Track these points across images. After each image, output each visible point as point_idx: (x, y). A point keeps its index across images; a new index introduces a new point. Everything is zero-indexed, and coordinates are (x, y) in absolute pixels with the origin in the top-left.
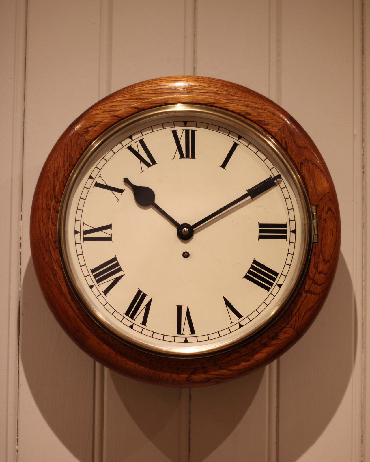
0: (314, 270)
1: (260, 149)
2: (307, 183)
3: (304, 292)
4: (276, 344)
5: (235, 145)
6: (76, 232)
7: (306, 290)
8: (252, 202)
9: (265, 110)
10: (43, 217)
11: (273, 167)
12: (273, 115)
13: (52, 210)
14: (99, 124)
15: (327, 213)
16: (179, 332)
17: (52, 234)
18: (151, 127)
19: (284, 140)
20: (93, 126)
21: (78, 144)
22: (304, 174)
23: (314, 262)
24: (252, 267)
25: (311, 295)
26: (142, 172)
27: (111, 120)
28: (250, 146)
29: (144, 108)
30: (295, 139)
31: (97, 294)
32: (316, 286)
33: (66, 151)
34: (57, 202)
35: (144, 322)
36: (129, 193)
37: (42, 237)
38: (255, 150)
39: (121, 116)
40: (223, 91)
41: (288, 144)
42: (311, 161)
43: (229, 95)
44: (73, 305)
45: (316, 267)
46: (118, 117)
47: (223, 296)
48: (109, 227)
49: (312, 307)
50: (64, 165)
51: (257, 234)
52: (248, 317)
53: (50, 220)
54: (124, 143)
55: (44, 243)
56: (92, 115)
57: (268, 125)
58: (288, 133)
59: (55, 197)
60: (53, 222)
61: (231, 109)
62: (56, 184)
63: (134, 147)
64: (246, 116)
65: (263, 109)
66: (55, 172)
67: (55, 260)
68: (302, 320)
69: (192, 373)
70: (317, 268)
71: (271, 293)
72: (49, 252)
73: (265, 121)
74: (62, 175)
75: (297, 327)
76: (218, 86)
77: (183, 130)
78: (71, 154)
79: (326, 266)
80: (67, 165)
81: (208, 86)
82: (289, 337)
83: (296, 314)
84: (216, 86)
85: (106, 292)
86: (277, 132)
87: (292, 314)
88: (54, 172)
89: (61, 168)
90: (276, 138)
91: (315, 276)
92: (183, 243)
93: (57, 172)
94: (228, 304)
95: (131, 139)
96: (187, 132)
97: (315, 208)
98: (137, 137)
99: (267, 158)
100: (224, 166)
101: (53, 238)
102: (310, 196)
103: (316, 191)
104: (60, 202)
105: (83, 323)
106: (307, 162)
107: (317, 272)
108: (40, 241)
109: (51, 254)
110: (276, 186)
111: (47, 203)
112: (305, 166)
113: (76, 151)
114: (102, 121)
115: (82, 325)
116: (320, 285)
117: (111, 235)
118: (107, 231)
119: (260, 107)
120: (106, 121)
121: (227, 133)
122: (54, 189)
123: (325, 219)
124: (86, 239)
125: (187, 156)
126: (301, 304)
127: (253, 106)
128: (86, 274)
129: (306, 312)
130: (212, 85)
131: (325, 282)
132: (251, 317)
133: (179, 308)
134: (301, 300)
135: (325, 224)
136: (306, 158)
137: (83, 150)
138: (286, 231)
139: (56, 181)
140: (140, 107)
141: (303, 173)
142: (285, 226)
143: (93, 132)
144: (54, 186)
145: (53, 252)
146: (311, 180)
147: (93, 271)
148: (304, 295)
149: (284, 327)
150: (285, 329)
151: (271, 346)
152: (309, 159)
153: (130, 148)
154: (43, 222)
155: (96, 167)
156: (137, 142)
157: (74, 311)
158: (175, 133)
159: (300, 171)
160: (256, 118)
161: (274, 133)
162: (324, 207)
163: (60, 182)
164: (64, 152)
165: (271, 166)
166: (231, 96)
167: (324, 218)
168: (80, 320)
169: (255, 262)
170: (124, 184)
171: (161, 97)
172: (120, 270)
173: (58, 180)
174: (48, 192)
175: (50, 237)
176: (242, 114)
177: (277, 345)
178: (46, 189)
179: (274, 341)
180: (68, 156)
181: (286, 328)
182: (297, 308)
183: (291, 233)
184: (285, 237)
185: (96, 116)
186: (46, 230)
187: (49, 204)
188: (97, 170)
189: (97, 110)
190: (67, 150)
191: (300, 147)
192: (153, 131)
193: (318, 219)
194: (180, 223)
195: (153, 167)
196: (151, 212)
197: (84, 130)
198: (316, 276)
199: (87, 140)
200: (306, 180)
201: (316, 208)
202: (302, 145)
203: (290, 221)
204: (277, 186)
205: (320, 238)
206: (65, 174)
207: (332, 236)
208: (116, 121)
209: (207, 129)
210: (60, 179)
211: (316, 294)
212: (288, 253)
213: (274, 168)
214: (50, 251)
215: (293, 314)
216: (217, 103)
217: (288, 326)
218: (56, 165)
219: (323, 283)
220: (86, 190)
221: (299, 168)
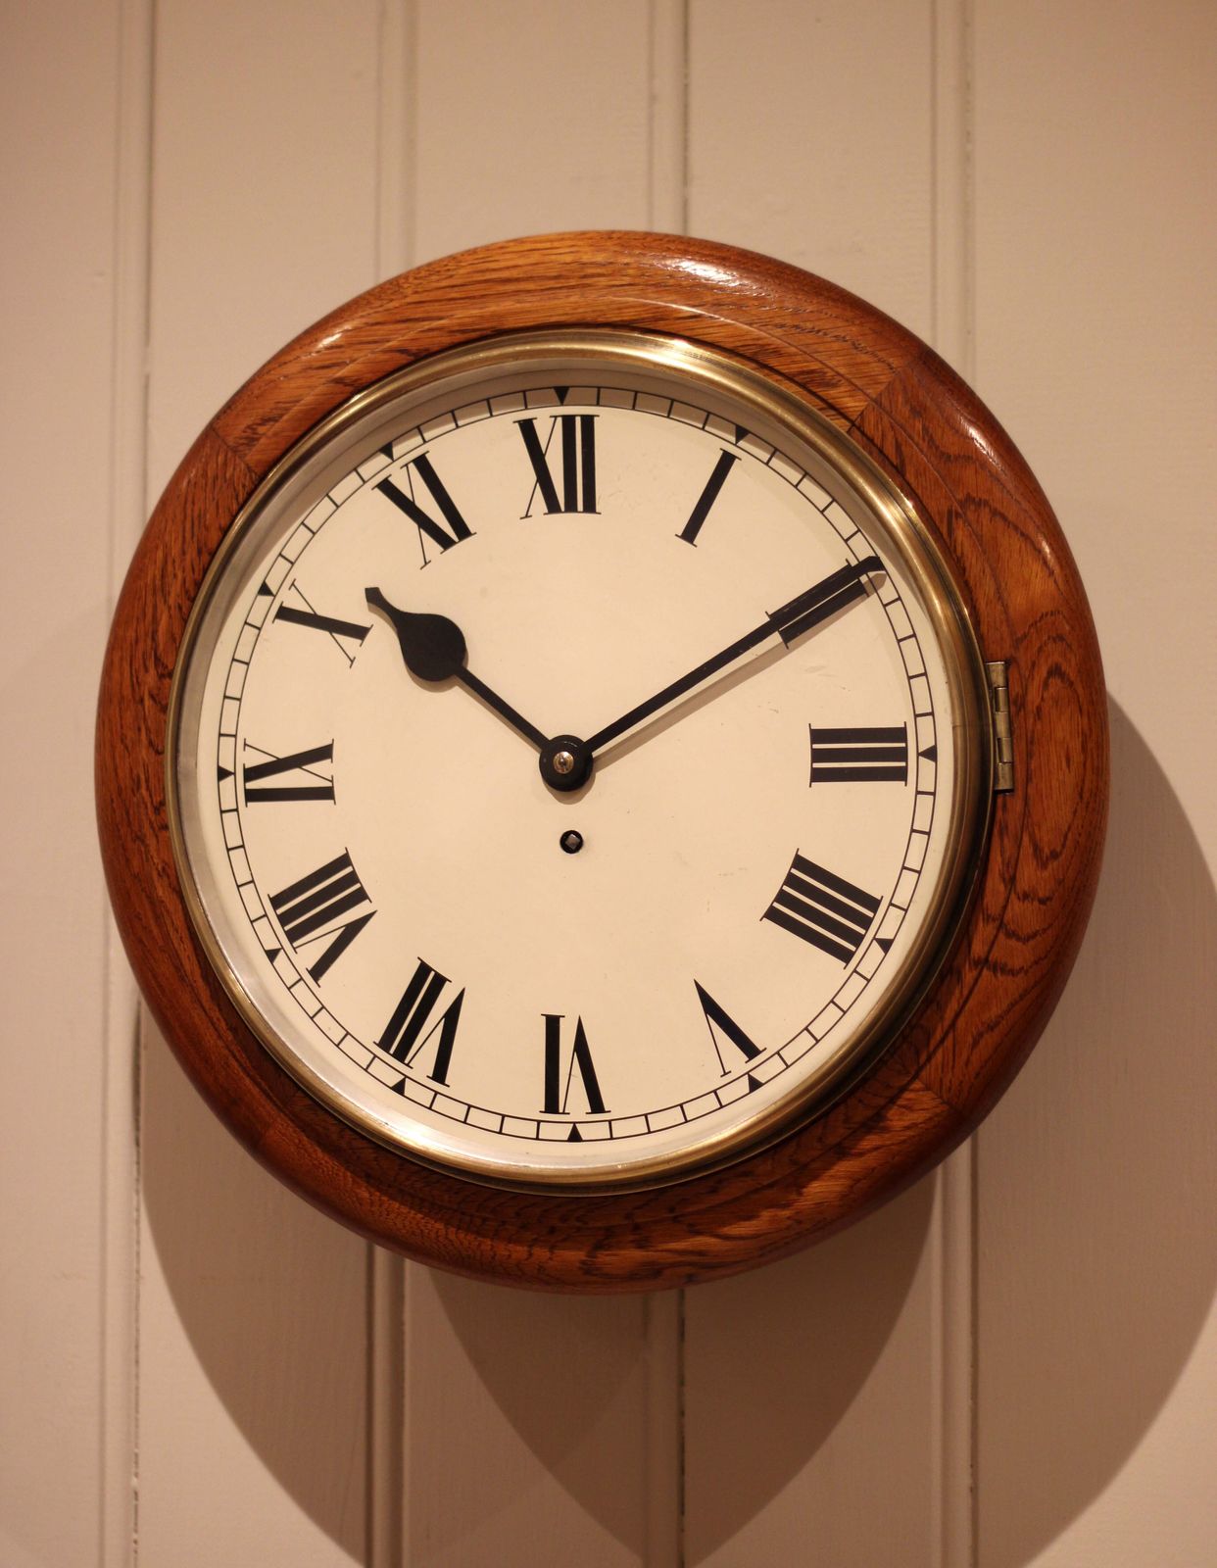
0: (1002, 887)
1: (808, 471)
2: (972, 583)
3: (967, 967)
4: (877, 1148)
5: (726, 462)
6: (223, 774)
7: (976, 958)
8: (787, 654)
9: (825, 334)
10: (122, 727)
11: (857, 530)
12: (855, 351)
13: (148, 702)
14: (287, 410)
15: (1046, 684)
16: (552, 1104)
17: (147, 781)
18: (452, 412)
19: (890, 436)
20: (270, 420)
21: (225, 481)
22: (962, 553)
23: (999, 859)
24: (791, 880)
25: (996, 976)
26: (428, 566)
27: (325, 394)
28: (775, 462)
29: (426, 350)
30: (930, 430)
31: (291, 977)
32: (1013, 942)
33: (189, 505)
34: (161, 677)
35: (440, 1073)
36: (384, 639)
37: (120, 791)
38: (795, 476)
39: (356, 381)
41: (903, 448)
42: (986, 503)
44: (216, 1014)
45: (1006, 876)
46: (346, 385)
47: (697, 983)
48: (324, 753)
49: (1001, 1017)
50: (184, 553)
51: (804, 764)
52: (778, 1053)
53: (143, 733)
54: (366, 470)
55: (128, 813)
56: (272, 381)
57: (835, 386)
58: (906, 411)
59: (157, 659)
60: (151, 743)
61: (710, 338)
62: (158, 615)
63: (400, 482)
64: (760, 358)
65: (819, 331)
66: (158, 577)
67: (160, 867)
68: (967, 1063)
69: (599, 1246)
70: (1014, 879)
71: (855, 971)
72: (143, 839)
73: (824, 374)
74: (175, 589)
75: (950, 1089)
77: (553, 419)
78: (205, 515)
79: (1046, 874)
80: (191, 553)
82: (925, 1123)
83: (942, 1041)
85: (318, 971)
86: (867, 407)
87: (928, 1044)
88: (154, 576)
89: (174, 561)
90: (863, 428)
91: (1006, 907)
92: (560, 800)
93: (163, 577)
94: (712, 1008)
95: (389, 454)
96: (568, 421)
97: (1001, 668)
98: (408, 448)
99: (834, 500)
100: (690, 533)
101: (151, 796)
102: (984, 628)
103: (1005, 607)
104: (170, 675)
105: (248, 1075)
106: (972, 507)
107: (1015, 893)
108: (115, 805)
109: (146, 846)
110: (865, 595)
111: (135, 680)
112: (966, 522)
113: (217, 503)
114: (298, 401)
115: (247, 1081)
116: (1026, 940)
117: (332, 781)
118: (320, 767)
119: (809, 325)
120: (309, 399)
121: (699, 422)
122: (155, 632)
123: (1039, 709)
124: (252, 796)
125: (571, 507)
126: (962, 1009)
127: (784, 322)
128: (256, 911)
129: (981, 1035)
131: (1044, 930)
132: (789, 1055)
133: (553, 1024)
134: (957, 992)
135: (1039, 727)
136: (968, 494)
137: (241, 500)
138: (902, 754)
139: (161, 606)
140: (414, 347)
141: (959, 549)
142: (899, 734)
143: (268, 438)
144: (155, 620)
145: (152, 841)
146: (988, 570)
147: (277, 901)
148: (969, 976)
149: (903, 1089)
150: (907, 1095)
151: (861, 1155)
152: (980, 500)
153: (387, 487)
154: (122, 741)
155: (280, 555)
156: (406, 465)
157: (220, 1037)
158: (527, 428)
159: (949, 542)
160: (794, 362)
161: (859, 413)
162: (1034, 664)
163: (170, 608)
164: (185, 508)
165: (847, 527)
167: (1036, 704)
168: (241, 1065)
169: (800, 862)
170: (370, 610)
171: (481, 308)
172: (361, 896)
173: (165, 602)
174: (137, 642)
175: (144, 791)
176: (748, 351)
177: (881, 1150)
178: (132, 634)
179: (868, 1137)
180: (196, 523)
181: (912, 1090)
182: (947, 1022)
183: (921, 758)
184: (900, 775)
185: (281, 386)
186: (131, 770)
187: (138, 684)
188: (282, 565)
189: (285, 363)
190: (193, 503)
191: (949, 457)
192: (457, 427)
193: (1013, 709)
194: (550, 734)
195: (462, 548)
196: (456, 698)
197: (246, 433)
198: (1009, 907)
199: (251, 465)
200: (967, 574)
201: (1008, 670)
202: (954, 450)
203: (916, 716)
204: (868, 596)
205: (1022, 775)
206: (184, 581)
208: (339, 398)
209: (633, 408)
211: (1012, 973)
212: (913, 831)
213: (859, 534)
214: (145, 836)
215: (933, 1044)
216: (664, 319)
217: (917, 1085)
218: (160, 554)
219: (1038, 931)
220: (250, 632)
221: (944, 531)
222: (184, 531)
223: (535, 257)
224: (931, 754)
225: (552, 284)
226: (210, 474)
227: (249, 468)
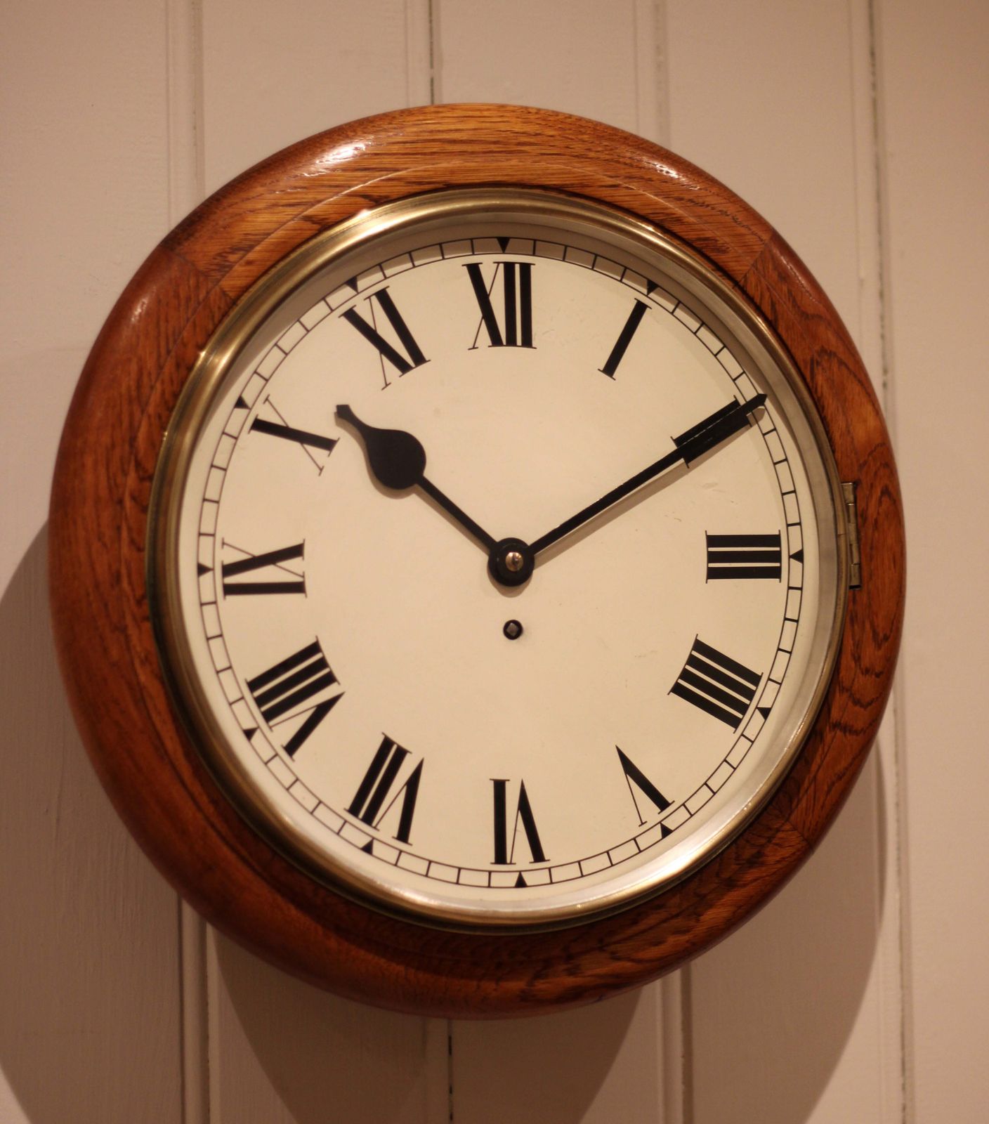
0: (853, 664)
1: (705, 321)
2: (829, 418)
3: (828, 728)
4: (755, 880)
5: (640, 309)
6: (202, 570)
7: (834, 722)
8: (686, 473)
9: (713, 209)
10: (99, 525)
11: (742, 371)
12: (734, 224)
13: (128, 503)
14: (258, 242)
15: (880, 502)
16: (501, 857)
17: (129, 576)
18: (410, 253)
19: (767, 295)
20: (240, 249)
21: (199, 303)
22: (822, 394)
23: (851, 642)
24: (692, 661)
25: (845, 736)
26: (388, 387)
27: (295, 230)
28: (679, 312)
29: (386, 197)
30: (793, 293)
31: (267, 754)
32: (857, 708)
33: (162, 324)
34: (142, 479)
35: (403, 835)
36: (350, 452)
37: (97, 586)
38: (694, 325)
39: (323, 219)
40: (602, 152)
41: (777, 306)
42: (835, 354)
43: (618, 162)
44: (197, 789)
45: (856, 655)
46: (314, 222)
47: (617, 748)
48: (296, 551)
49: (847, 769)
50: (160, 367)
51: (702, 565)
52: (683, 805)
53: (125, 534)
54: (334, 299)
55: (106, 605)
56: (236, 215)
57: (725, 252)
58: (775, 275)
59: (138, 464)
60: (132, 541)
61: (625, 205)
62: (136, 424)
63: (364, 312)
64: (667, 225)
65: (708, 206)
66: (133, 388)
67: (143, 655)
68: (822, 807)
69: (538, 976)
70: (859, 657)
71: (742, 735)
72: (124, 630)
73: (717, 241)
74: (155, 398)
75: (809, 829)
76: (585, 137)
77: (496, 264)
78: (180, 333)
79: (880, 653)
80: (168, 367)
81: (559, 135)
82: (789, 857)
83: (807, 791)
84: (580, 137)
85: (292, 747)
86: (749, 270)
87: (799, 792)
88: (129, 388)
89: (150, 374)
90: (745, 289)
91: (854, 680)
92: (503, 594)
93: (139, 386)
94: (629, 768)
95: (354, 286)
96: (509, 267)
97: (851, 488)
98: (371, 282)
99: (725, 346)
100: (610, 368)
101: (133, 590)
102: (838, 455)
103: (852, 438)
104: (150, 478)
105: (227, 844)
106: (826, 357)
107: (860, 668)
108: (91, 598)
109: (127, 638)
110: (749, 425)
111: (112, 482)
112: (823, 369)
113: (194, 323)
114: (269, 234)
115: (225, 849)
116: (865, 706)
117: (303, 576)
118: (292, 564)
119: (701, 201)
120: (280, 233)
121: (617, 275)
122: (133, 440)
123: (876, 521)
124: (230, 590)
125: (511, 341)
126: (822, 761)
127: (682, 196)
128: (234, 695)
129: (833, 784)
130: (571, 132)
131: (877, 698)
132: (692, 806)
133: (500, 787)
134: (820, 749)
135: (876, 535)
136: (823, 347)
137: (216, 320)
138: (777, 557)
139: (138, 415)
140: (376, 193)
141: (819, 389)
142: (774, 540)
143: (241, 265)
144: (133, 429)
145: (133, 631)
146: (840, 408)
147: (253, 685)
148: (828, 736)
149: (778, 830)
150: (780, 835)
151: (745, 885)
152: (831, 351)
153: (351, 316)
154: (100, 539)
155: (255, 372)
156: (369, 297)
157: (199, 808)
158: (474, 271)
159: (810, 385)
160: (694, 230)
161: (742, 276)
162: (872, 485)
163: (149, 417)
165: (736, 369)
166: (623, 166)
167: (875, 517)
168: (219, 833)
169: (699, 646)
170: (338, 424)
171: (433, 164)
172: (330, 679)
173: (143, 412)
174: (113, 446)
175: (125, 585)
176: (657, 218)
177: (759, 881)
178: (106, 440)
179: (752, 870)
180: (171, 339)
181: (783, 831)
182: (812, 775)
183: (791, 560)
184: (775, 573)
185: (249, 219)
186: (110, 566)
187: (116, 485)
188: (257, 381)
189: (248, 199)
190: (167, 321)
191: (807, 315)
192: (414, 266)
193: (860, 520)
194: (498, 536)
195: (417, 372)
196: (413, 505)
197: (215, 259)
198: (856, 680)
199: (226, 289)
200: (825, 411)
201: (855, 489)
202: (810, 311)
203: (788, 525)
204: (751, 426)
205: (865, 574)
206: (163, 393)
207: (892, 565)
208: (308, 234)
209: (564, 260)
210: (151, 409)
211: (856, 733)
212: (786, 619)
213: (744, 375)
214: (126, 626)
215: (802, 792)
216: (588, 186)
217: (787, 827)
218: (134, 367)
219: (873, 699)
220: (227, 442)
221: (808, 375)
222: (159, 347)
223: (472, 124)
224: (799, 556)
225: (493, 147)
226: (183, 295)
227: (224, 293)
